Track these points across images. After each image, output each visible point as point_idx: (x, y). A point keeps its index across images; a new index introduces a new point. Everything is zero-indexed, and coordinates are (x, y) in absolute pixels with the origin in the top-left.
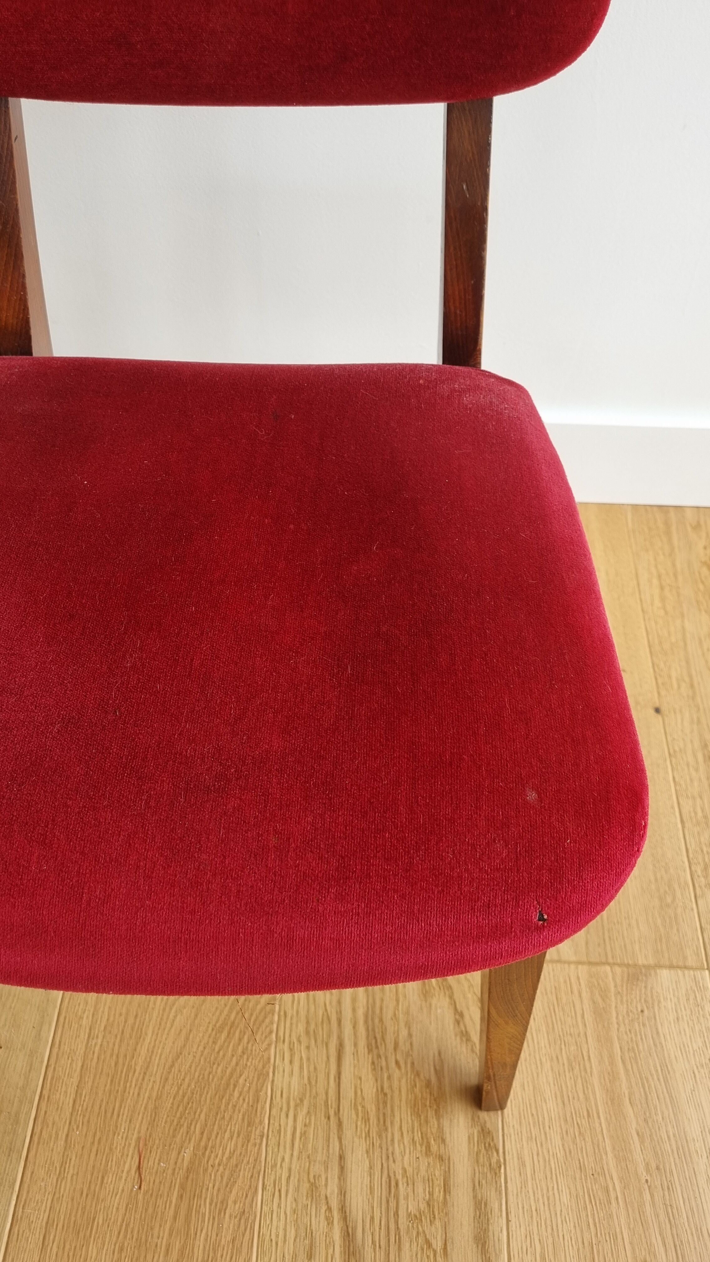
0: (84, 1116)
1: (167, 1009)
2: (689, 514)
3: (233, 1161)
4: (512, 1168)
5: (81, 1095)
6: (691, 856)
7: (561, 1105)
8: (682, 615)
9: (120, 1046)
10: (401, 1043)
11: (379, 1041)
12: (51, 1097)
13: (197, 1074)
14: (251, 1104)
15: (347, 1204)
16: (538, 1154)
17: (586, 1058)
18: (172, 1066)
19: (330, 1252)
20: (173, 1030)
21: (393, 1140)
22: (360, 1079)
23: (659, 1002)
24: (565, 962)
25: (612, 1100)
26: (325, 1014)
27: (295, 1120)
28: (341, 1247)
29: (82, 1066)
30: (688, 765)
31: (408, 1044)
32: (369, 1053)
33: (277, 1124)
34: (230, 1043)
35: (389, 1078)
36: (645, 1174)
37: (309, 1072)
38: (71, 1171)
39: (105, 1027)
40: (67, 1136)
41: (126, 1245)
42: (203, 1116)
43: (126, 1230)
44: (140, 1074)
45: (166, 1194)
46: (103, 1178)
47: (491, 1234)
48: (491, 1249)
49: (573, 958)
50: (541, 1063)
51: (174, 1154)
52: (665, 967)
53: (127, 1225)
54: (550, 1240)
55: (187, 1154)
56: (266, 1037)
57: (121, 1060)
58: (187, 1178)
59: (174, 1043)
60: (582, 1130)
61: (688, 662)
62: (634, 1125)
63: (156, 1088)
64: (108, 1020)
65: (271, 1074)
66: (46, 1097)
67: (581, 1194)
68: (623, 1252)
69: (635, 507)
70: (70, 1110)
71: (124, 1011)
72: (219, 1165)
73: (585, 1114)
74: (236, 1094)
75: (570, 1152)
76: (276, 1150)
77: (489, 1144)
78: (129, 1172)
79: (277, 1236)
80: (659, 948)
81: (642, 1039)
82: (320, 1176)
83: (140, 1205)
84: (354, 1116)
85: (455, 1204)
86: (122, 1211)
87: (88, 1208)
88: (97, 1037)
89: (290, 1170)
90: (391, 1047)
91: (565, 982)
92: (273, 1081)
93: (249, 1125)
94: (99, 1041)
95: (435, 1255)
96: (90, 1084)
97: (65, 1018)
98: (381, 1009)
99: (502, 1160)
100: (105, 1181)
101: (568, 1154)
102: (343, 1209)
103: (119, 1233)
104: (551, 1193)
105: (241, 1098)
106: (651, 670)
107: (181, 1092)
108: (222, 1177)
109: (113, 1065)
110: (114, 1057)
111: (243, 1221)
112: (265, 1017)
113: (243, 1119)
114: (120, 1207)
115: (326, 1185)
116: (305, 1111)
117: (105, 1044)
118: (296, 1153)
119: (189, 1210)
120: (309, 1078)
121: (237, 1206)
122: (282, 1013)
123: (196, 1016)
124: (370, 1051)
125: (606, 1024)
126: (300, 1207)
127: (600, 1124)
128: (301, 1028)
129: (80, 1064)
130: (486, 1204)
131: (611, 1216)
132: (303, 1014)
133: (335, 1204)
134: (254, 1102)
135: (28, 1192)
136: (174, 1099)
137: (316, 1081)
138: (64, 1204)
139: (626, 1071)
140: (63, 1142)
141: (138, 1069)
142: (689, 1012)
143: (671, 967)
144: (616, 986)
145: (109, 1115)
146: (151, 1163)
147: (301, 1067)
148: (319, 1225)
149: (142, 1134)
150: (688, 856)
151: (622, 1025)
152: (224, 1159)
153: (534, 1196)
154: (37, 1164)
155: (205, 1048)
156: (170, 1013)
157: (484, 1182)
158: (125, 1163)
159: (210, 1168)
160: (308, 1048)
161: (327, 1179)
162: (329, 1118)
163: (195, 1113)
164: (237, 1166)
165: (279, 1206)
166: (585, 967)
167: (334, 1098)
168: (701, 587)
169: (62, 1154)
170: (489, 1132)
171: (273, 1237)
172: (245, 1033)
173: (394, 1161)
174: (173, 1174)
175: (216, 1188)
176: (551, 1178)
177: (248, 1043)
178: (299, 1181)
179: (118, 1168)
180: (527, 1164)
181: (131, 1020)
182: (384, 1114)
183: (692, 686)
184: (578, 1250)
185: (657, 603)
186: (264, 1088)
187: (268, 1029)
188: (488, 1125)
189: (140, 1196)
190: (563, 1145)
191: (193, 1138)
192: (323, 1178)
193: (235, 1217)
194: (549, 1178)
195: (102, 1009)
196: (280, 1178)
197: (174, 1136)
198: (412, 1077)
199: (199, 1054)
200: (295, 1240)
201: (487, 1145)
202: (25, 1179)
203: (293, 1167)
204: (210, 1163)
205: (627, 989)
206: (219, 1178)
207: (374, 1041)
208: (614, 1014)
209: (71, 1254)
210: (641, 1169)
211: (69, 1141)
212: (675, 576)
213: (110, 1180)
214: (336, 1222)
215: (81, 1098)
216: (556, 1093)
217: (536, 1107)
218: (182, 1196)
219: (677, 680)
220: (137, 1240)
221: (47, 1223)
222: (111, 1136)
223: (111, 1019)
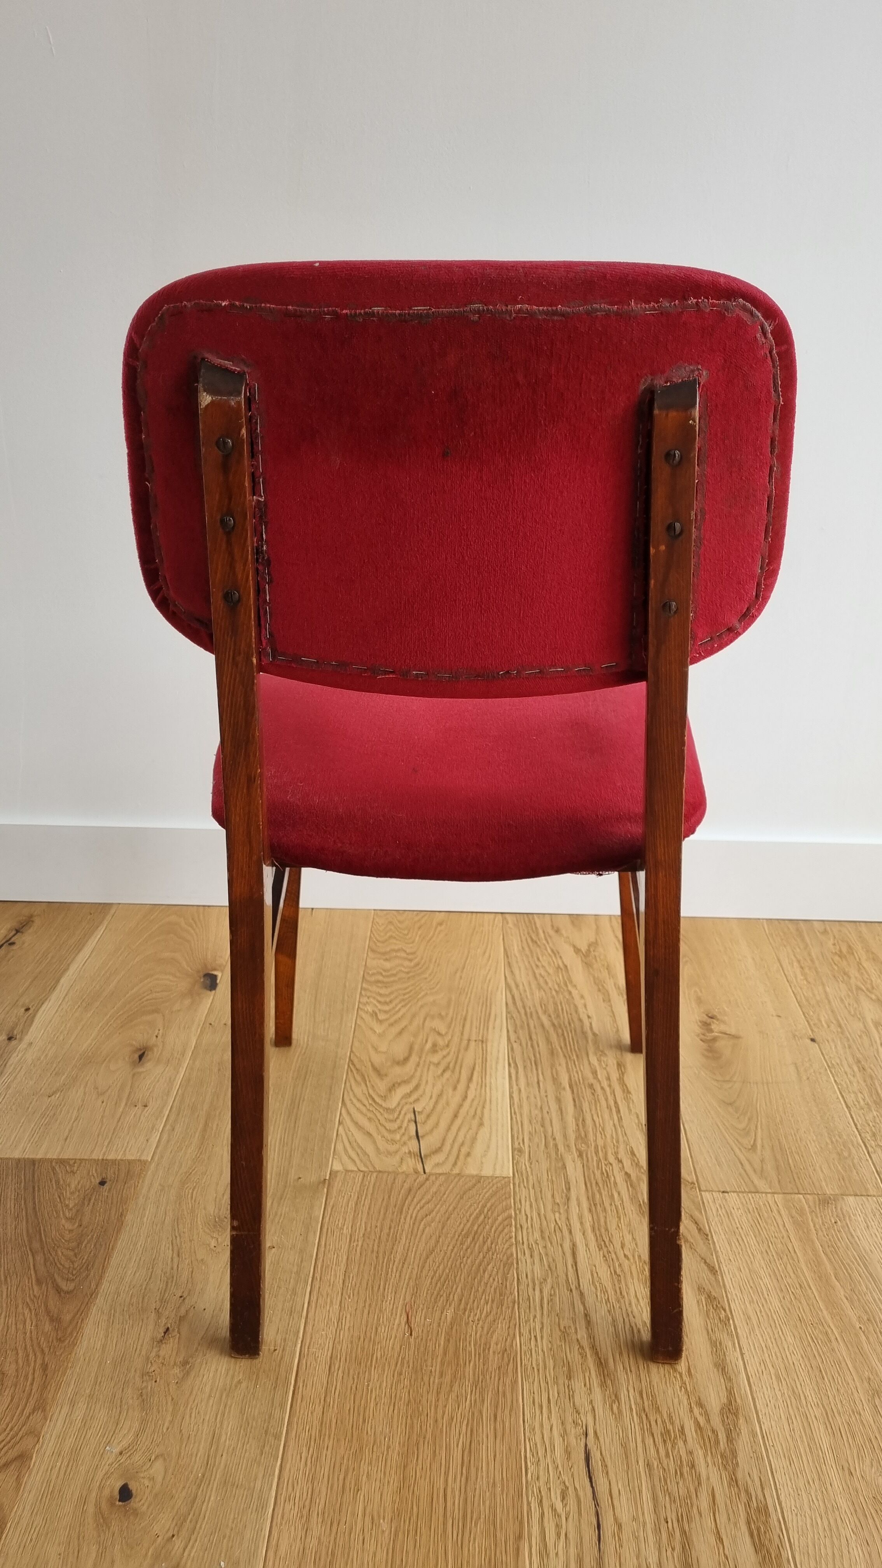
0: (354, 1290)
1: (417, 1224)
2: (816, 924)
3: (491, 1318)
4: (739, 1320)
5: (349, 1277)
6: (859, 1127)
7: (775, 1281)
8: (823, 985)
9: (379, 1246)
10: (627, 1243)
11: (607, 1243)
12: (323, 1277)
13: (449, 1263)
14: (500, 1282)
15: (597, 1343)
16: (761, 1311)
17: (792, 1252)
18: (427, 1257)
19: (587, 1374)
20: (424, 1236)
21: (630, 1304)
22: (595, 1266)
23: (850, 1217)
24: (762, 1193)
25: (820, 1278)
26: (557, 1226)
27: (541, 1291)
28: (596, 1371)
29: (348, 1258)
30: (846, 1073)
31: (633, 1245)
32: (599, 1250)
33: (526, 1294)
34: (475, 1244)
35: (620, 1265)
36: (858, 1323)
37: (548, 1262)
38: (348, 1325)
39: (364, 1235)
40: (341, 1302)
41: (404, 1371)
42: (459, 1290)
43: (402, 1363)
44: (399, 1264)
45: (434, 1339)
46: (377, 1329)
47: (728, 1361)
48: (730, 1371)
49: (770, 1191)
50: (753, 1255)
51: (438, 1313)
52: (851, 1195)
53: (403, 1359)
54: (782, 1366)
55: (449, 1313)
56: (507, 1241)
57: (381, 1255)
58: (452, 1328)
59: (426, 1244)
60: (797, 1296)
61: (833, 1011)
62: (842, 1293)
63: (415, 1273)
64: (366, 1230)
65: (515, 1265)
66: (319, 1279)
67: (804, 1336)
68: (848, 1372)
69: (769, 921)
70: (341, 1286)
71: (379, 1225)
72: (478, 1320)
73: (798, 1286)
74: (487, 1276)
75: (789, 1310)
76: (528, 1311)
77: (717, 1306)
78: (399, 1325)
79: (538, 1365)
80: (843, 1184)
81: (839, 1240)
82: (570, 1327)
83: (412, 1346)
84: (593, 1289)
85: (693, 1343)
86: (397, 1348)
87: (366, 1347)
88: (358, 1241)
89: (542, 1323)
90: (618, 1246)
91: (764, 1205)
92: (517, 1268)
93: (501, 1295)
94: (360, 1243)
95: (681, 1376)
96: (356, 1270)
97: (328, 1229)
98: (606, 1223)
99: (730, 1316)
100: (379, 1330)
101: (787, 1311)
102: (593, 1347)
103: (397, 1364)
104: (776, 1336)
105: (491, 1279)
106: (803, 1016)
107: (437, 1275)
108: (482, 1328)
109: (375, 1258)
110: (375, 1253)
111: (505, 1355)
112: (504, 1228)
113: (495, 1292)
114: (395, 1346)
115: (576, 1332)
116: (549, 1286)
117: (365, 1246)
118: (545, 1313)
119: (457, 1349)
120: (549, 1266)
121: (499, 1346)
122: (518, 1226)
123: (443, 1228)
124: (600, 1249)
125: (805, 1231)
126: (555, 1346)
127: (813, 1292)
128: (537, 1235)
129: (345, 1258)
130: (720, 1344)
131: (833, 1350)
132: (537, 1226)
133: (585, 1343)
134: (502, 1280)
135: (311, 1338)
136: (432, 1279)
137: (556, 1267)
138: (345, 1345)
139: (829, 1259)
140: (337, 1307)
141: (397, 1260)
142: (876, 1223)
143: (856, 1195)
144: (809, 1207)
145: (376, 1289)
146: (418, 1319)
147: (541, 1260)
148: (574, 1356)
149: (408, 1299)
150: (857, 1129)
151: (820, 1231)
152: (483, 1316)
153: (762, 1336)
154: (316, 1320)
155: (454, 1247)
156: (419, 1225)
157: (716, 1329)
158: (395, 1319)
159: (471, 1323)
160: (545, 1247)
161: (576, 1329)
162: (571, 1290)
163: (452, 1288)
164: (494, 1321)
165: (536, 1346)
166: (781, 1196)
167: (573, 1279)
168: (836, 968)
169: (337, 1314)
170: (715, 1298)
171: (534, 1366)
172: (488, 1238)
173: (634, 1317)
174: (439, 1325)
175: (478, 1335)
176: (776, 1326)
177: (492, 1244)
178: (551, 1330)
179: (389, 1323)
180: (752, 1317)
181: (386, 1230)
182: (620, 1288)
183: (840, 1026)
184: (808, 1372)
185: (800, 977)
186: (511, 1272)
187: (508, 1236)
188: (713, 1293)
189: (412, 1340)
190: (782, 1306)
191: (453, 1304)
192: (573, 1328)
193: (498, 1354)
194: (773, 1326)
195: (359, 1224)
196: (535, 1329)
197: (435, 1302)
198: (641, 1265)
199: (449, 1253)
200: (554, 1368)
201: (715, 1306)
202: (307, 1329)
203: (545, 1322)
204: (471, 1319)
205: (820, 1209)
206: (480, 1330)
207: (603, 1243)
208: (812, 1224)
209: (356, 1377)
210: (854, 1320)
211: (343, 1305)
212: (812, 961)
213: (383, 1331)
214: (588, 1356)
215: (349, 1279)
216: (769, 1274)
217: (754, 1283)
218: (449, 1340)
219: (827, 1023)
220: (413, 1368)
221: (331, 1358)
222: (379, 1302)
223: (369, 1229)
